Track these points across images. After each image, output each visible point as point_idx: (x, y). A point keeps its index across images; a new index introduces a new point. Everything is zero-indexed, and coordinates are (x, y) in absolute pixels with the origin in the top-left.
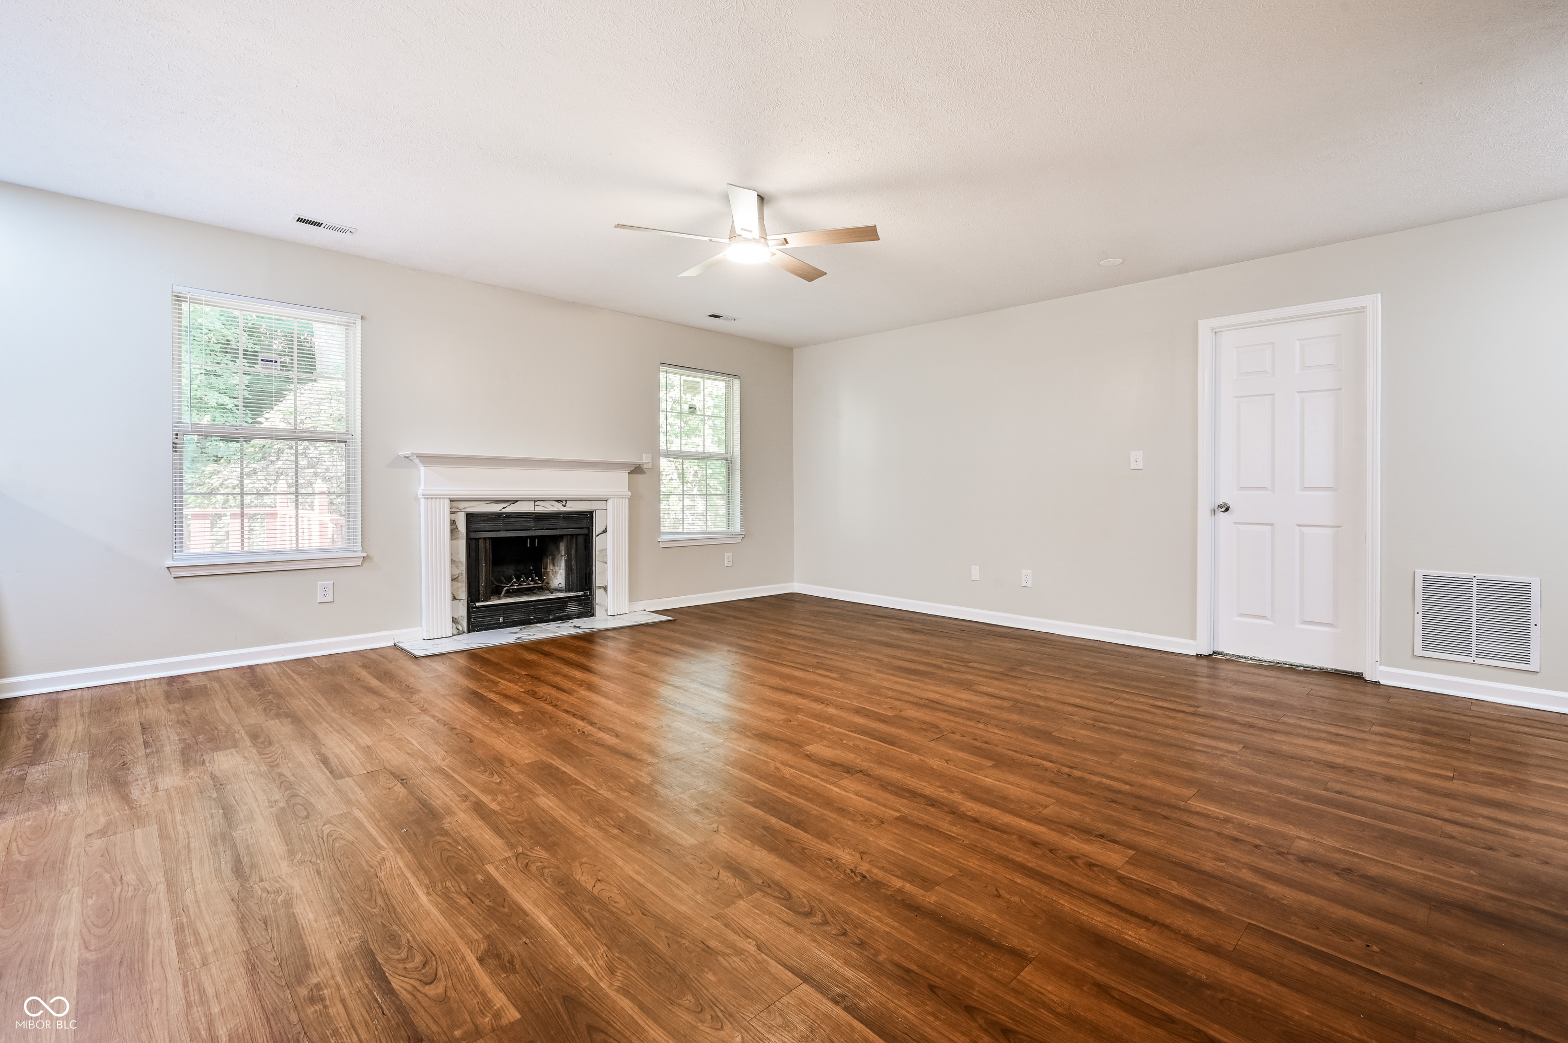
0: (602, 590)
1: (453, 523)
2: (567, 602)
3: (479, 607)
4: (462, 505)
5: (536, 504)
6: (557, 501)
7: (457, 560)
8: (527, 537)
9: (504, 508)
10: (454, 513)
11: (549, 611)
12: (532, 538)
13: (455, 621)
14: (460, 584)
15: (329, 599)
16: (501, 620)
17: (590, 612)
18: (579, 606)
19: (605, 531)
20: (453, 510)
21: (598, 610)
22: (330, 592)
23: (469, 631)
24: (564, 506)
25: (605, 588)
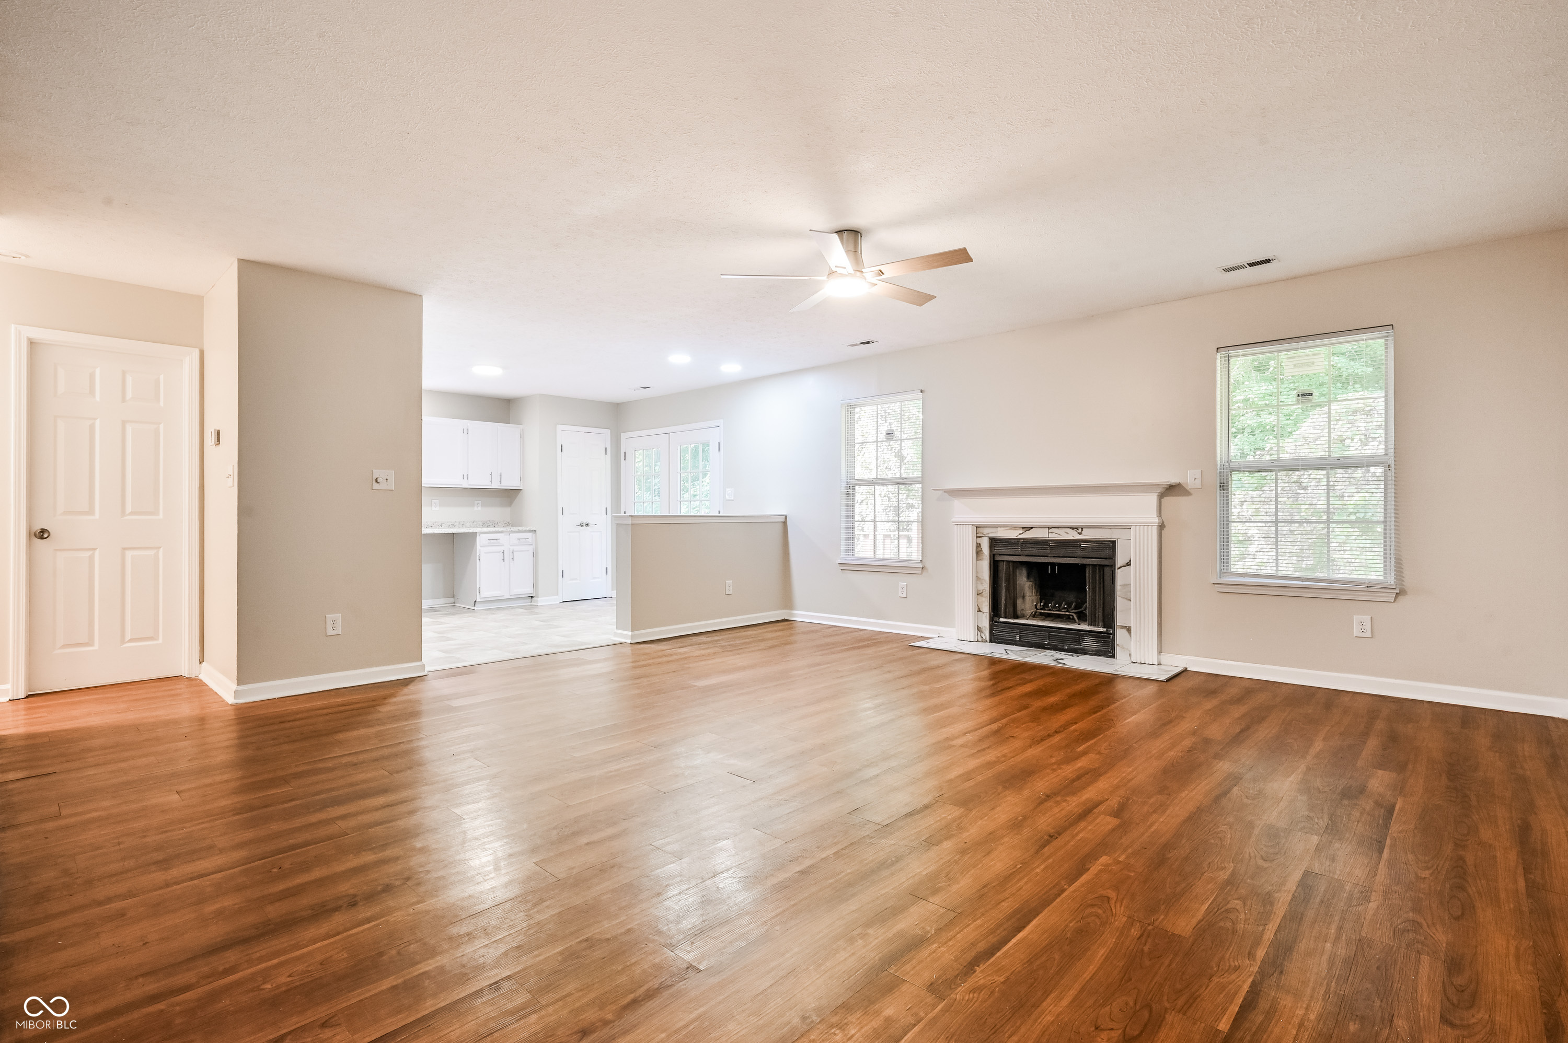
0: (1125, 631)
1: (979, 545)
2: (1083, 635)
3: (1001, 622)
4: (986, 531)
5: (1050, 531)
6: (1072, 529)
7: (982, 578)
8: (1047, 564)
9: (1020, 534)
10: (980, 537)
11: (1063, 641)
12: (1053, 565)
13: (979, 629)
14: (984, 599)
15: (904, 595)
16: (1018, 638)
17: (1110, 652)
18: (1097, 642)
19: (1129, 564)
20: (978, 535)
21: (1118, 650)
22: (905, 590)
23: (991, 641)
24: (1080, 534)
25: (1129, 630)
